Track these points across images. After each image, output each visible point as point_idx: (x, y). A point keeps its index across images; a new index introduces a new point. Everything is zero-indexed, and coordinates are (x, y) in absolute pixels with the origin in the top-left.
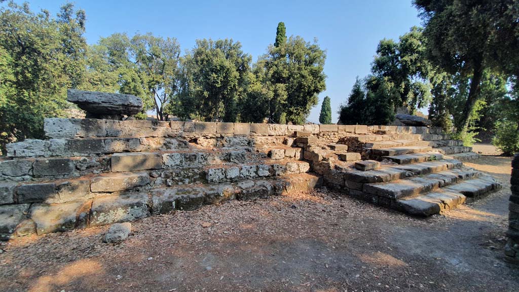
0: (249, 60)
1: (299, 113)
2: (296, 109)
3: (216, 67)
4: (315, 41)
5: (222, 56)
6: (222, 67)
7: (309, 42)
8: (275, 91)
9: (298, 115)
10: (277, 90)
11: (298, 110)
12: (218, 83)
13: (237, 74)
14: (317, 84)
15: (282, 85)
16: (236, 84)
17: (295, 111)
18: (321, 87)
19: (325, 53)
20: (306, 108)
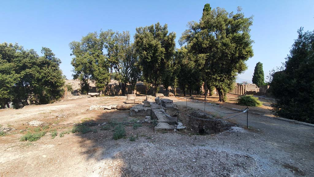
0: (174, 37)
1: (224, 80)
2: (219, 77)
3: (145, 46)
4: (239, 10)
5: (151, 37)
6: (151, 46)
7: (232, 12)
8: (196, 61)
9: (222, 81)
10: (198, 60)
11: (222, 76)
12: (148, 58)
13: (164, 49)
14: (241, 51)
15: (203, 55)
16: (163, 58)
17: (219, 78)
18: (246, 53)
19: (250, 20)
20: (231, 75)
